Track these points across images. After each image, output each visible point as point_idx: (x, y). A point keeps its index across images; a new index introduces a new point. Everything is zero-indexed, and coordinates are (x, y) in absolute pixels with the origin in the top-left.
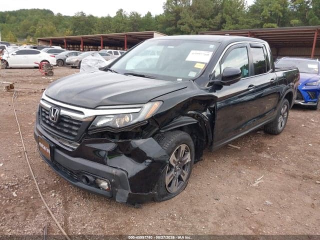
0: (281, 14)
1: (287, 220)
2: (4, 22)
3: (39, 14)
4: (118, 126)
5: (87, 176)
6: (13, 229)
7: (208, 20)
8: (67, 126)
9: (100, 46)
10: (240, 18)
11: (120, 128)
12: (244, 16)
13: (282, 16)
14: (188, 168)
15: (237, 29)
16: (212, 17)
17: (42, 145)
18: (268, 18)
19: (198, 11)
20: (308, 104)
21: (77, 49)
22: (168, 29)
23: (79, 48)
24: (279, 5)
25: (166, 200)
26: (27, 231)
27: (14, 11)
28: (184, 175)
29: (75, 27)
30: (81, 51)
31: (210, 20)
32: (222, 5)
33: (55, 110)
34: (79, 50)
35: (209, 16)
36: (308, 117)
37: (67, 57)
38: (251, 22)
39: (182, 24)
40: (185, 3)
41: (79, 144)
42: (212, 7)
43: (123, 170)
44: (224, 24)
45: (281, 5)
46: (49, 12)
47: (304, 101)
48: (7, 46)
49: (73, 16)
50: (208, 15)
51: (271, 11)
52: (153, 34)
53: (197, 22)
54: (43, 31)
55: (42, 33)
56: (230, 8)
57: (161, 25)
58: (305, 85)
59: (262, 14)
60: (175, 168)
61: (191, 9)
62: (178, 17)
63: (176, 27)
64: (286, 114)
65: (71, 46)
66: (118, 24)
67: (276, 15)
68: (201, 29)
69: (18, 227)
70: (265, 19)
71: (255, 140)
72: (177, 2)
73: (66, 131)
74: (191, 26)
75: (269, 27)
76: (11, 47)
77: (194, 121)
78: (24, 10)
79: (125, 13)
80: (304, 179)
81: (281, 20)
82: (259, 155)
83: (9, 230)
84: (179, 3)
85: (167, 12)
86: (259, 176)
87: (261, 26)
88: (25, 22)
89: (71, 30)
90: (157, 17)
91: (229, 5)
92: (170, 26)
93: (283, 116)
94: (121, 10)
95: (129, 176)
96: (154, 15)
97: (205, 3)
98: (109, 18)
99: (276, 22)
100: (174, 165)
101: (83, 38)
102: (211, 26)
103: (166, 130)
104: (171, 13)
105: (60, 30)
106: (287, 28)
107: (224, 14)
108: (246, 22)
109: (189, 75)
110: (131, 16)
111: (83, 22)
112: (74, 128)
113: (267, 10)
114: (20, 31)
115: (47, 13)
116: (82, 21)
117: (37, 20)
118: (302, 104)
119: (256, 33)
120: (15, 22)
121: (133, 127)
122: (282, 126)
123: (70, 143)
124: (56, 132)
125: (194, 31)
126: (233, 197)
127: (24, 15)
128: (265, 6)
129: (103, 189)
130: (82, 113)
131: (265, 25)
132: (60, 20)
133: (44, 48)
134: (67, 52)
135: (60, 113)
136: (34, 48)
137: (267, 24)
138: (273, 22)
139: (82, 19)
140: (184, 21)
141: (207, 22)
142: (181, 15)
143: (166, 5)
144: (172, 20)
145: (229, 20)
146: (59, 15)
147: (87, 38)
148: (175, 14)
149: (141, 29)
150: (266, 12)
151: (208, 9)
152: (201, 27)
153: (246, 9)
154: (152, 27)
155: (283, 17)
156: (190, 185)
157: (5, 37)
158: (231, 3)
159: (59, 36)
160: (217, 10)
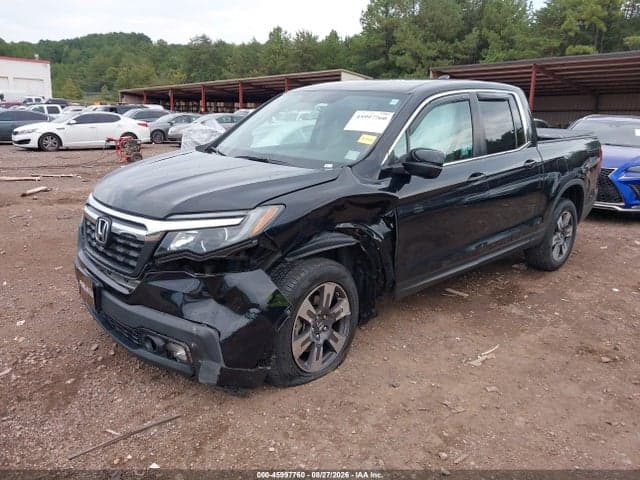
0: (602, 26)
1: (516, 424)
2: (60, 62)
3: (122, 43)
4: (205, 250)
5: (153, 338)
6: (25, 425)
7: (452, 42)
8: (121, 250)
9: (238, 102)
10: (519, 37)
11: (207, 253)
12: (528, 32)
13: (605, 29)
14: (345, 328)
15: (512, 58)
16: (461, 36)
17: (83, 286)
18: (576, 34)
19: (429, 25)
20: (633, 209)
21: (195, 109)
22: (371, 64)
23: (198, 107)
24: (599, 7)
25: (297, 385)
26: (49, 430)
27: (77, 39)
28: (336, 340)
29: (190, 65)
30: (201, 113)
31: (457, 43)
32: (481, 11)
33: (103, 223)
34: (197, 111)
35: (454, 34)
36: (629, 237)
37: (172, 124)
38: (541, 43)
39: (398, 53)
40: (404, 11)
41: (139, 282)
42: (460, 16)
43: (211, 327)
44: (485, 50)
45: (603, 6)
46: (141, 39)
47: (622, 204)
48: (63, 107)
49: (186, 43)
50: (452, 33)
51: (583, 21)
52: (340, 75)
53: (429, 48)
54: (130, 76)
55: (129, 80)
56: (496, 17)
57: (357, 57)
58: (626, 171)
59: (563, 26)
60: (315, 327)
61: (417, 21)
62: (390, 41)
63: (387, 58)
64: (570, 230)
65: (183, 104)
66: (272, 56)
67: (592, 28)
68: (439, 61)
69: (35, 423)
70: (571, 37)
71: (502, 281)
72: (388, 10)
73: (121, 259)
74: (416, 57)
75: (577, 54)
76: (71, 108)
77: (351, 240)
78: (95, 35)
79: (287, 36)
80: (578, 353)
81: (603, 38)
82: (503, 308)
83: (18, 427)
84: (392, 11)
85: (368, 30)
86: (488, 347)
87: (561, 50)
88: (98, 59)
89: (183, 73)
90: (350, 41)
91: (495, 10)
92: (375, 59)
93: (563, 232)
94: (279, 30)
95: (222, 338)
96: (342, 36)
97: (445, 8)
98: (255, 46)
99: (593, 43)
100: (310, 321)
101: (204, 86)
102: (459, 55)
103: (298, 257)
104: (377, 31)
105: (163, 74)
106: (616, 55)
107: (485, 30)
108: (531, 43)
109: (347, 157)
110: (298, 41)
111: (206, 55)
112: (133, 254)
113: (572, 19)
114: (89, 78)
115: (139, 40)
116: (204, 53)
117: (120, 55)
118: (620, 209)
119: (549, 66)
120: (79, 59)
121: (228, 251)
122: (561, 252)
123: (127, 281)
124: (107, 262)
125: (423, 67)
126: (426, 382)
127: (94, 45)
128: (569, 12)
129: (182, 361)
130: (143, 226)
131: (570, 49)
132: (163, 53)
133: (130, 108)
134: (171, 116)
135: (110, 227)
136: (112, 110)
137: (574, 45)
138: (586, 43)
139: (205, 50)
140: (402, 46)
141: (450, 48)
142: (397, 34)
143: (366, 15)
144: (379, 46)
145: (496, 41)
146: (162, 43)
147: (211, 87)
148: (384, 33)
149: (319, 65)
150: (572, 23)
151: (452, 20)
152: (438, 57)
153: (530, 17)
154: (340, 60)
155: (608, 31)
156: (349, 360)
157: (60, 90)
158: (499, 6)
159: (159, 84)
160: (470, 22)
